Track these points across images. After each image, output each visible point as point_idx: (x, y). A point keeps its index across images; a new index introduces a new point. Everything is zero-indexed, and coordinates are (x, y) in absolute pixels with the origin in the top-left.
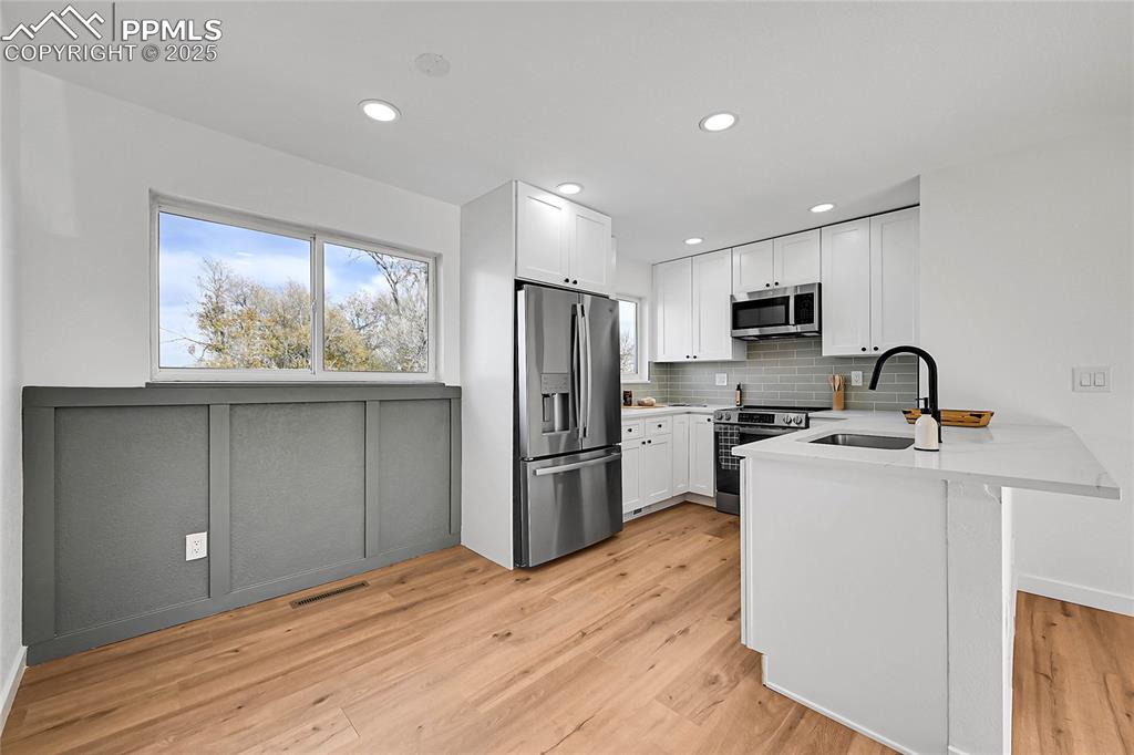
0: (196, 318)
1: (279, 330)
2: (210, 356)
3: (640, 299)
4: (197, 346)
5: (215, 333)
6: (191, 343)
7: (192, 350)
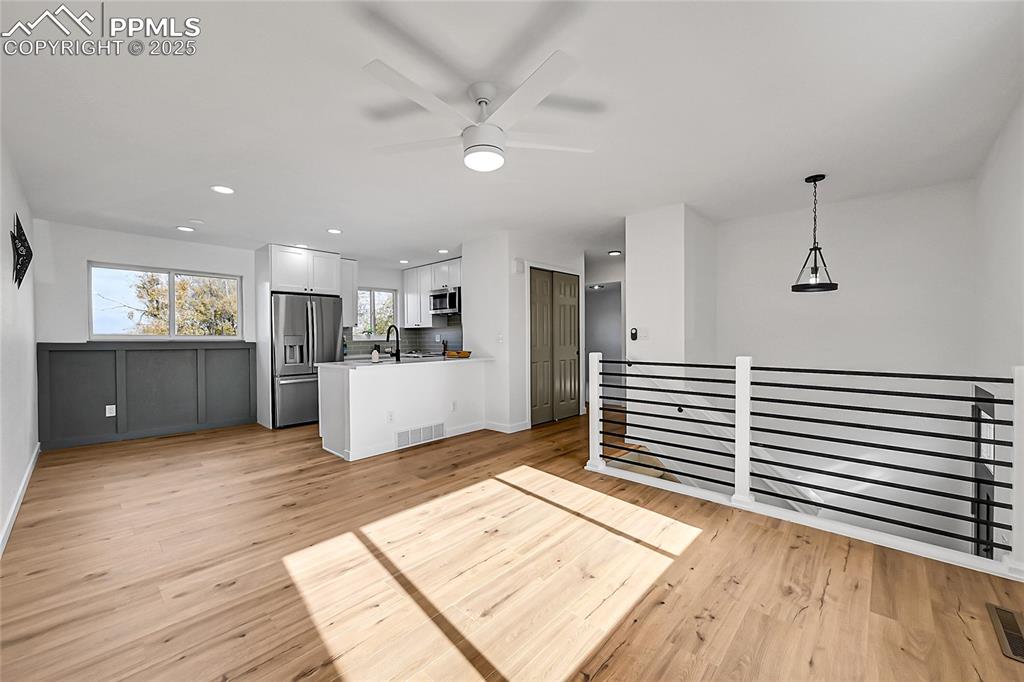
0: (134, 289)
1: (207, 300)
2: (147, 321)
3: (395, 290)
4: (135, 312)
5: (151, 301)
6: (130, 310)
7: (131, 316)
